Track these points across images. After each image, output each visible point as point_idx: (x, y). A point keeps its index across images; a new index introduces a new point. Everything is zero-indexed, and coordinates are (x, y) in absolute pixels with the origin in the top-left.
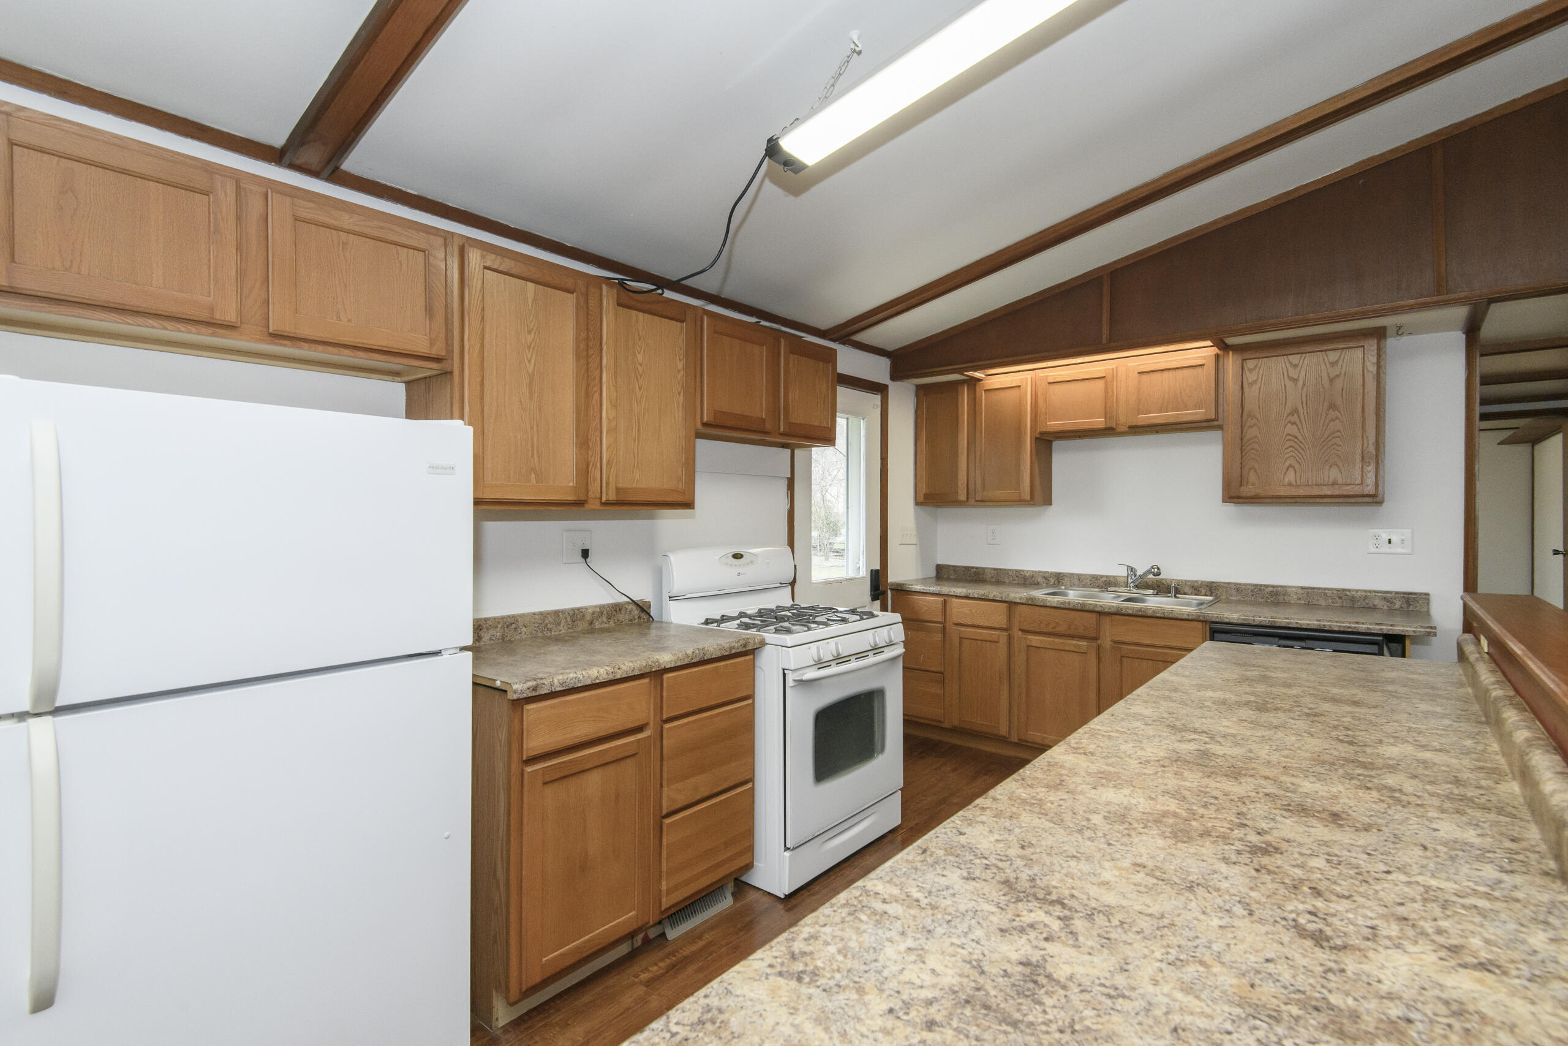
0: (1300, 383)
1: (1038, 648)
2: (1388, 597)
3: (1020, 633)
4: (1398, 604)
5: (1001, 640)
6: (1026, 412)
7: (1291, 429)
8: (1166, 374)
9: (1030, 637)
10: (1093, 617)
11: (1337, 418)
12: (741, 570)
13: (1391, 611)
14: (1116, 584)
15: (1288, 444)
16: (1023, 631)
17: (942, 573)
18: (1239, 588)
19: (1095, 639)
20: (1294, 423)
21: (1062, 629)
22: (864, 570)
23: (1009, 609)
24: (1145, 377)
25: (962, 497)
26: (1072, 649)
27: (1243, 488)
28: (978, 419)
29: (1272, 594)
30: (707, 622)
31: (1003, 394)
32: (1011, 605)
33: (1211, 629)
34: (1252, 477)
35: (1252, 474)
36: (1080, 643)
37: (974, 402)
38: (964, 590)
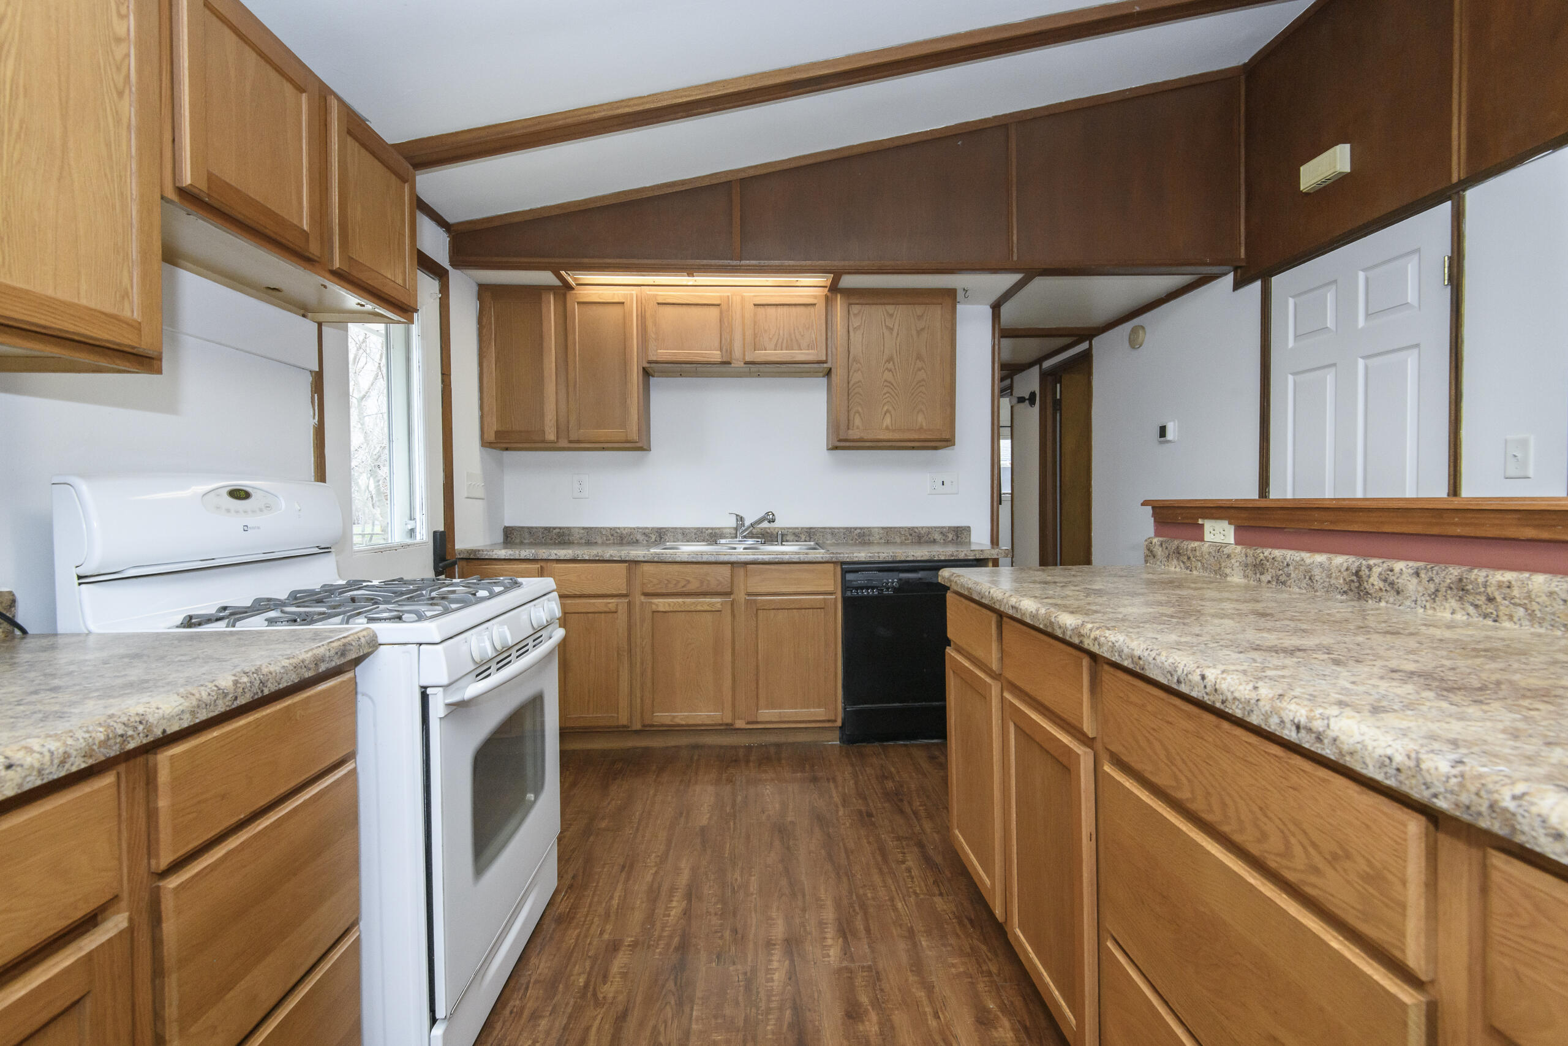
0: (895, 333)
1: (665, 612)
2: (943, 531)
3: (643, 598)
4: (950, 536)
5: (620, 608)
6: (632, 335)
7: (888, 376)
8: (780, 309)
9: (656, 601)
10: (726, 571)
11: (922, 368)
12: (250, 521)
13: (946, 543)
14: (722, 536)
15: (886, 390)
16: (646, 594)
17: (510, 536)
18: (833, 532)
19: (728, 594)
20: (890, 370)
21: (694, 586)
22: (424, 532)
23: (629, 569)
24: (761, 310)
25: (551, 436)
26: (706, 608)
27: (850, 432)
28: (570, 338)
29: (859, 535)
30: (190, 622)
31: (601, 310)
32: (633, 564)
33: (842, 569)
34: (857, 421)
35: (857, 417)
36: (714, 600)
37: (564, 317)
38: (570, 552)
